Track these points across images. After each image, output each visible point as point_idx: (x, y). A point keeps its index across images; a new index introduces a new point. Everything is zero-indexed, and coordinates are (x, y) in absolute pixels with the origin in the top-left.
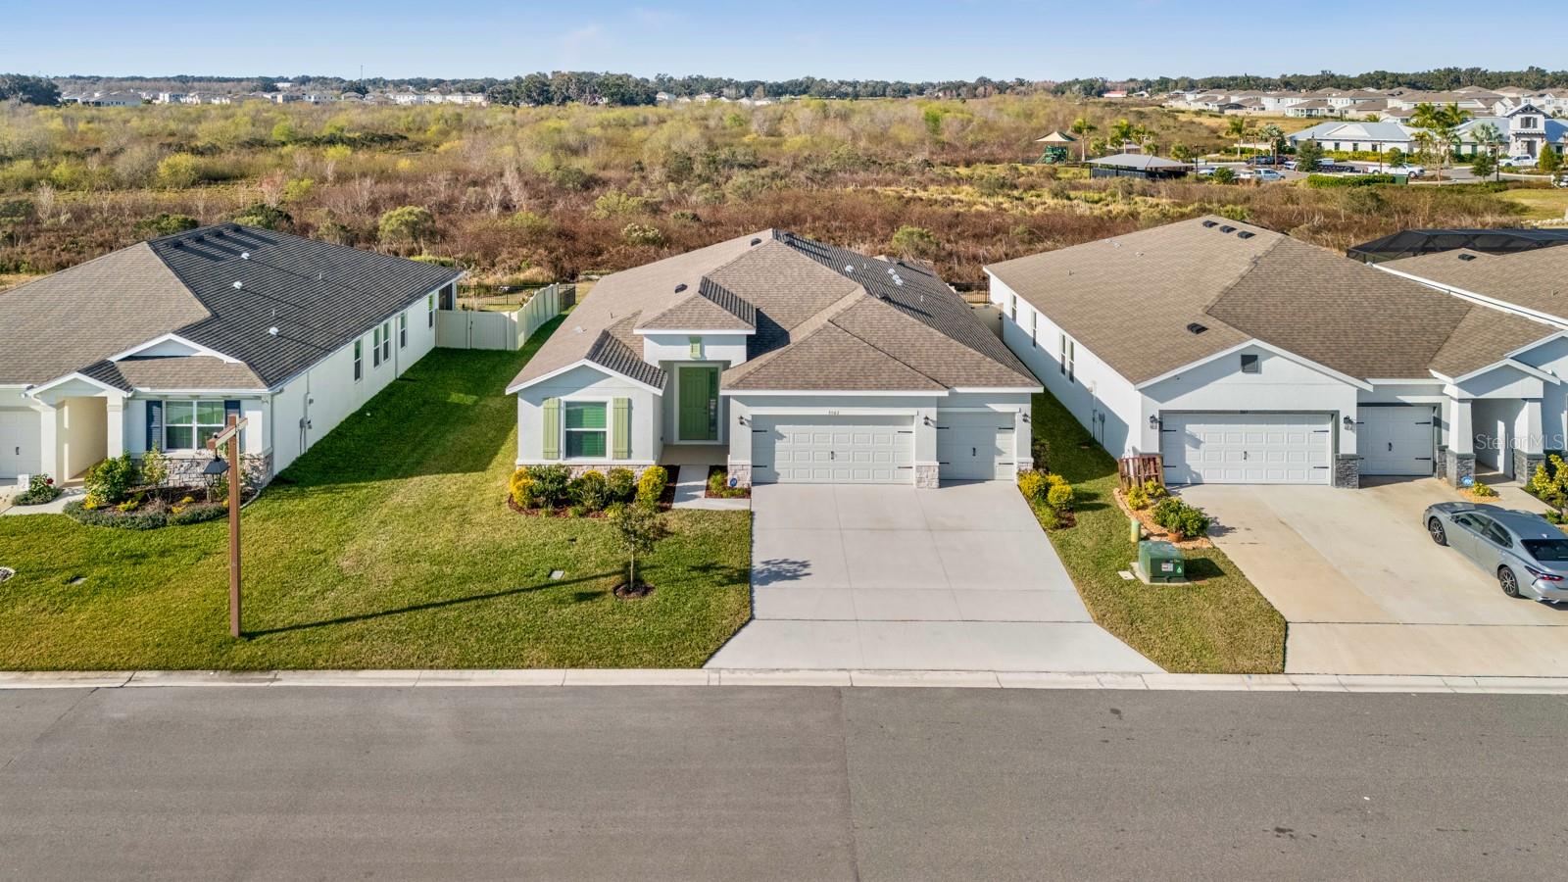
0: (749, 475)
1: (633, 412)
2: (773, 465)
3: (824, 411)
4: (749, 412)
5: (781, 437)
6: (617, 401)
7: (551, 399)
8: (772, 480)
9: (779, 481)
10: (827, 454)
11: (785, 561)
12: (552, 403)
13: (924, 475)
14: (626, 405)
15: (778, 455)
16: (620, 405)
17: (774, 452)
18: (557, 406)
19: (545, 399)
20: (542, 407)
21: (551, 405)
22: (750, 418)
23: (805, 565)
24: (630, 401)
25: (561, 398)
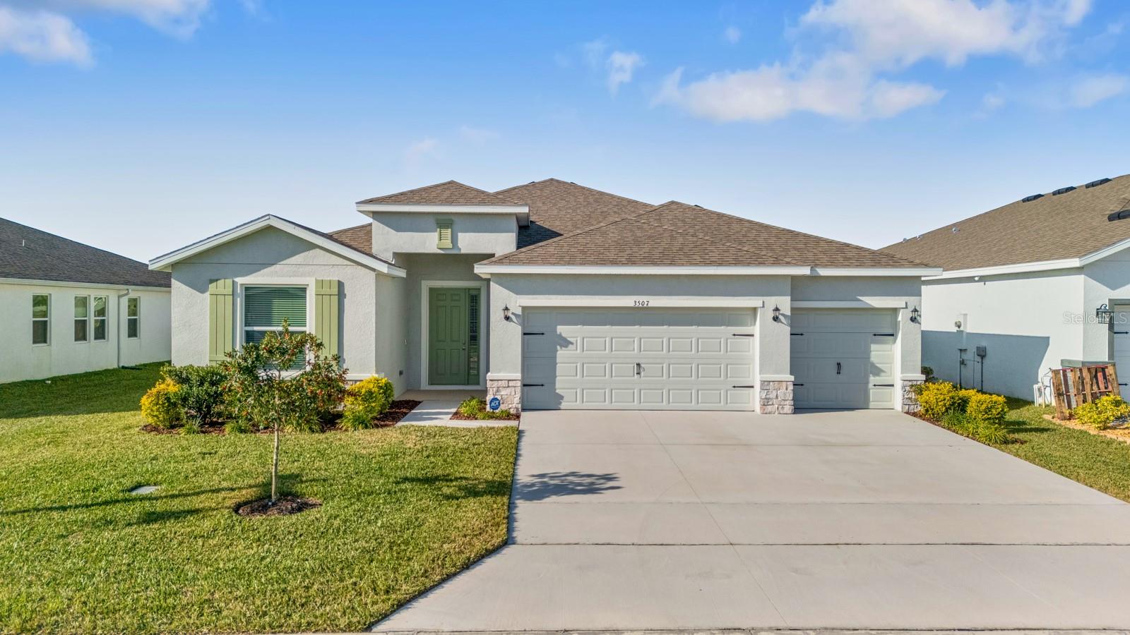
0: (518, 395)
1: (346, 301)
2: (554, 383)
3: (627, 301)
4: (518, 302)
5: (566, 343)
6: (320, 283)
7: (221, 282)
8: (552, 404)
9: (562, 407)
10: (632, 367)
11: (573, 474)
12: (223, 286)
13: (773, 395)
14: (335, 291)
15: (560, 368)
16: (326, 290)
17: (556, 364)
18: (230, 291)
19: (212, 281)
20: (207, 294)
21: (221, 290)
22: (519, 312)
23: (608, 478)
24: (341, 285)
25: (236, 280)
